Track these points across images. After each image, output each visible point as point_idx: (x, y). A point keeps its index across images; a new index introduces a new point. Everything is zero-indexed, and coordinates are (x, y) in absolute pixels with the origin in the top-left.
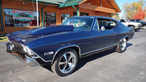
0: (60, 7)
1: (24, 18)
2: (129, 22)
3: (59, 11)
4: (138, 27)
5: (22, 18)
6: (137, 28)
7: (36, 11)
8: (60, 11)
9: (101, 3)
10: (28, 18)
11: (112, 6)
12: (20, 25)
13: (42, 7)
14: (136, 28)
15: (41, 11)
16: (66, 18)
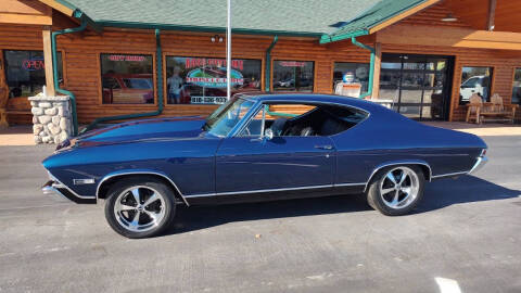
0: (322, 42)
1: (215, 79)
3: (327, 56)
5: (210, 80)
8: (329, 53)
9: (492, 15)
12: (205, 100)
16: (348, 77)
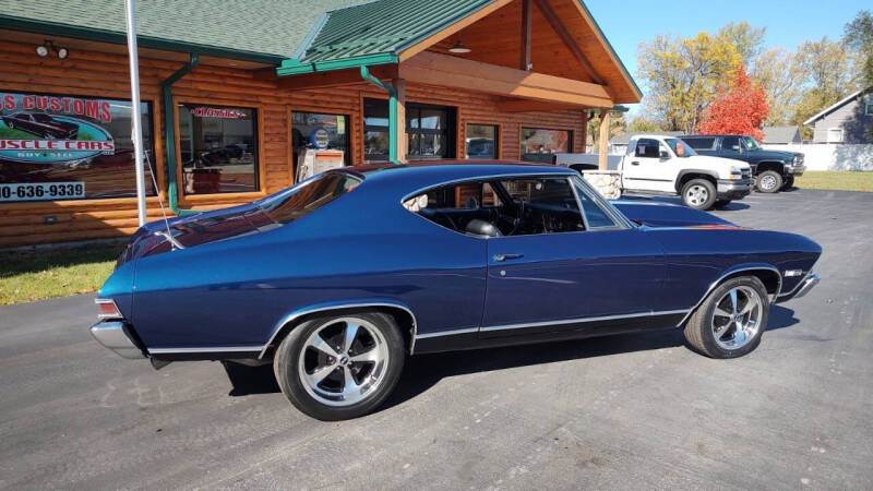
0: (280, 72)
1: (43, 144)
2: (686, 155)
3: (279, 99)
4: (737, 182)
5: (30, 144)
6: (731, 187)
7: (130, 100)
8: (282, 94)
9: (529, 47)
10: (73, 145)
11: (589, 64)
12: (20, 192)
13: (168, 75)
14: (722, 188)
15: (162, 96)
16: (322, 139)
